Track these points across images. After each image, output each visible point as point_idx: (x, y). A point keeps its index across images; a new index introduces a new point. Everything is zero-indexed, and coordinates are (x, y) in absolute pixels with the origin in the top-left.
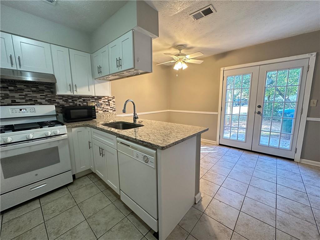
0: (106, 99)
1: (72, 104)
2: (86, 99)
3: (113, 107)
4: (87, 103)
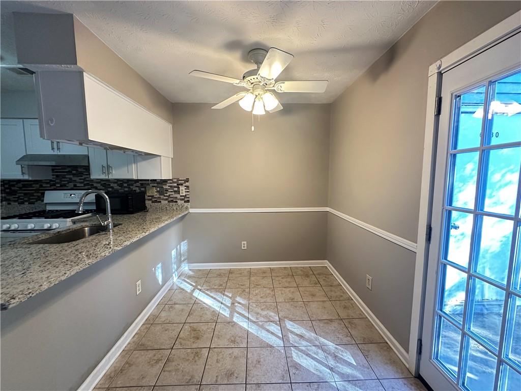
0: (174, 182)
1: (126, 189)
2: (144, 183)
3: (186, 196)
4: (145, 188)
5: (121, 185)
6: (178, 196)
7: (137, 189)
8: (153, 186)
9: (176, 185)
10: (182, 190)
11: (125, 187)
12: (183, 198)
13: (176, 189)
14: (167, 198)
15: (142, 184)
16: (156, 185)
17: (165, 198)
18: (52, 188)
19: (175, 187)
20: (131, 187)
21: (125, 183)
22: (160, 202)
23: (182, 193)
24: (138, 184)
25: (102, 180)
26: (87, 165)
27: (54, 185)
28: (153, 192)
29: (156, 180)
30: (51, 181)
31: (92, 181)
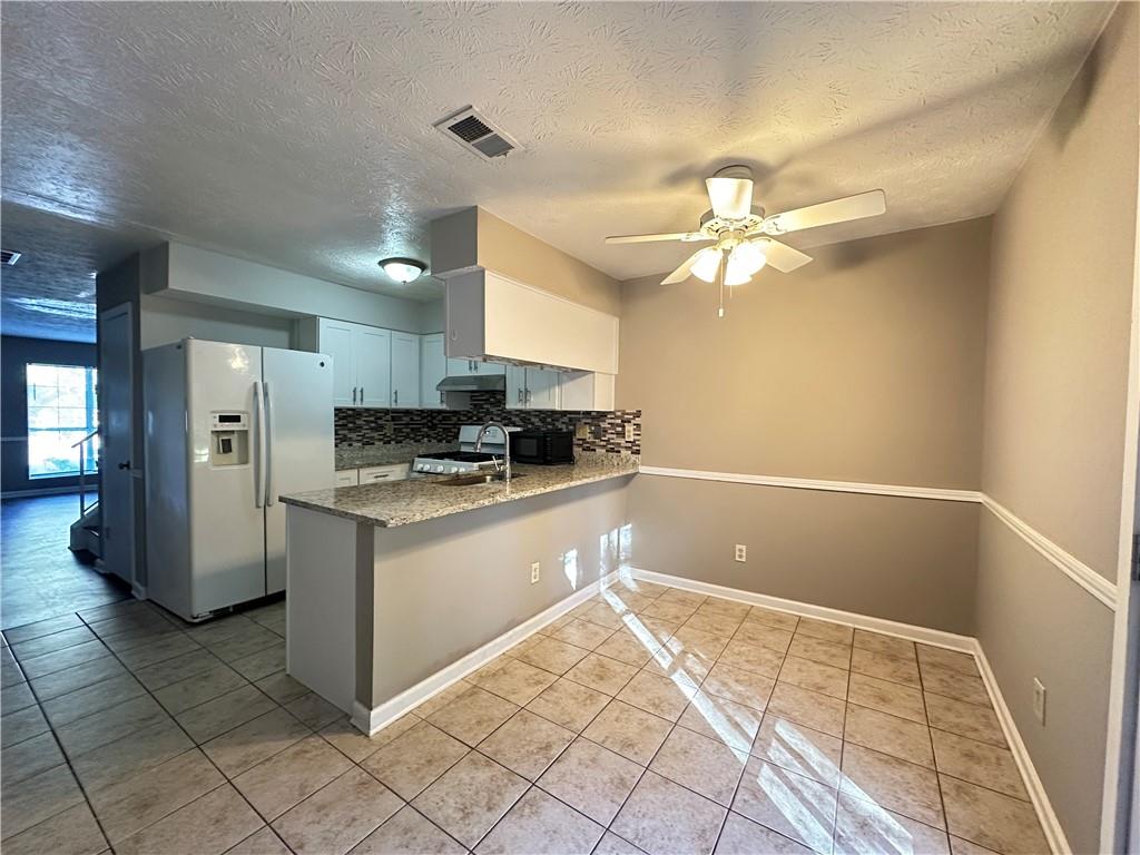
0: (617, 417)
1: (550, 427)
2: (574, 417)
3: (635, 441)
4: (575, 425)
5: (543, 420)
6: (622, 441)
7: (564, 426)
8: (586, 423)
9: (619, 421)
10: (629, 431)
11: (549, 424)
12: (630, 445)
13: (620, 429)
14: (604, 443)
15: (570, 419)
16: (589, 421)
17: (602, 443)
18: (470, 422)
19: (618, 425)
20: (557, 423)
21: (549, 416)
22: (594, 450)
23: (629, 436)
24: (566, 419)
25: (521, 411)
26: (502, 389)
27: (470, 418)
28: (585, 433)
29: (589, 413)
30: (469, 412)
31: (510, 412)
